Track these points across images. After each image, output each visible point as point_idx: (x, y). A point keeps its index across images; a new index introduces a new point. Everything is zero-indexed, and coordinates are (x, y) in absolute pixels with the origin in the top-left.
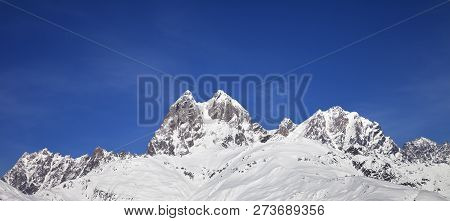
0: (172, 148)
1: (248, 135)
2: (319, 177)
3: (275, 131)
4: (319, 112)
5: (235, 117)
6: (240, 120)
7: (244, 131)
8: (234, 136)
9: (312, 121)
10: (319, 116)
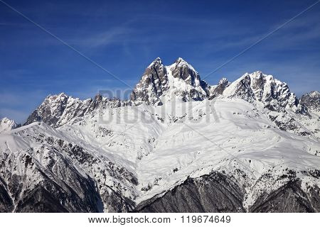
1: (198, 88)
2: (247, 127)
3: (216, 86)
4: (246, 74)
5: (190, 76)
6: (193, 79)
7: (195, 87)
8: (189, 91)
9: (242, 81)
10: (246, 77)
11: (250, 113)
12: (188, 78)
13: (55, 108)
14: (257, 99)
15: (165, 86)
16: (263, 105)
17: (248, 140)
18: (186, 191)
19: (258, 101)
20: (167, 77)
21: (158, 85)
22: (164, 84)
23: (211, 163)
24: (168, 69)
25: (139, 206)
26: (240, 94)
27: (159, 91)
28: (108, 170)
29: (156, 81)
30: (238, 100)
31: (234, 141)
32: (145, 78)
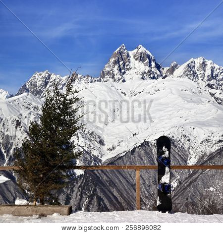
0: (114, 75)
1: (154, 70)
2: (192, 101)
3: (168, 68)
4: (192, 59)
5: (148, 60)
6: (150, 62)
7: (152, 68)
8: (147, 71)
9: (188, 65)
10: (192, 62)
11: (194, 90)
12: (146, 61)
13: (41, 82)
14: (200, 79)
15: (128, 67)
16: (205, 84)
17: (192, 112)
18: (143, 151)
19: (200, 81)
20: (129, 59)
21: (122, 66)
22: (127, 66)
23: (163, 129)
24: (131, 53)
25: (105, 163)
26: (187, 75)
27: (123, 71)
28: (81, 133)
29: (121, 63)
30: (185, 79)
31: (181, 112)
32: (112, 60)
